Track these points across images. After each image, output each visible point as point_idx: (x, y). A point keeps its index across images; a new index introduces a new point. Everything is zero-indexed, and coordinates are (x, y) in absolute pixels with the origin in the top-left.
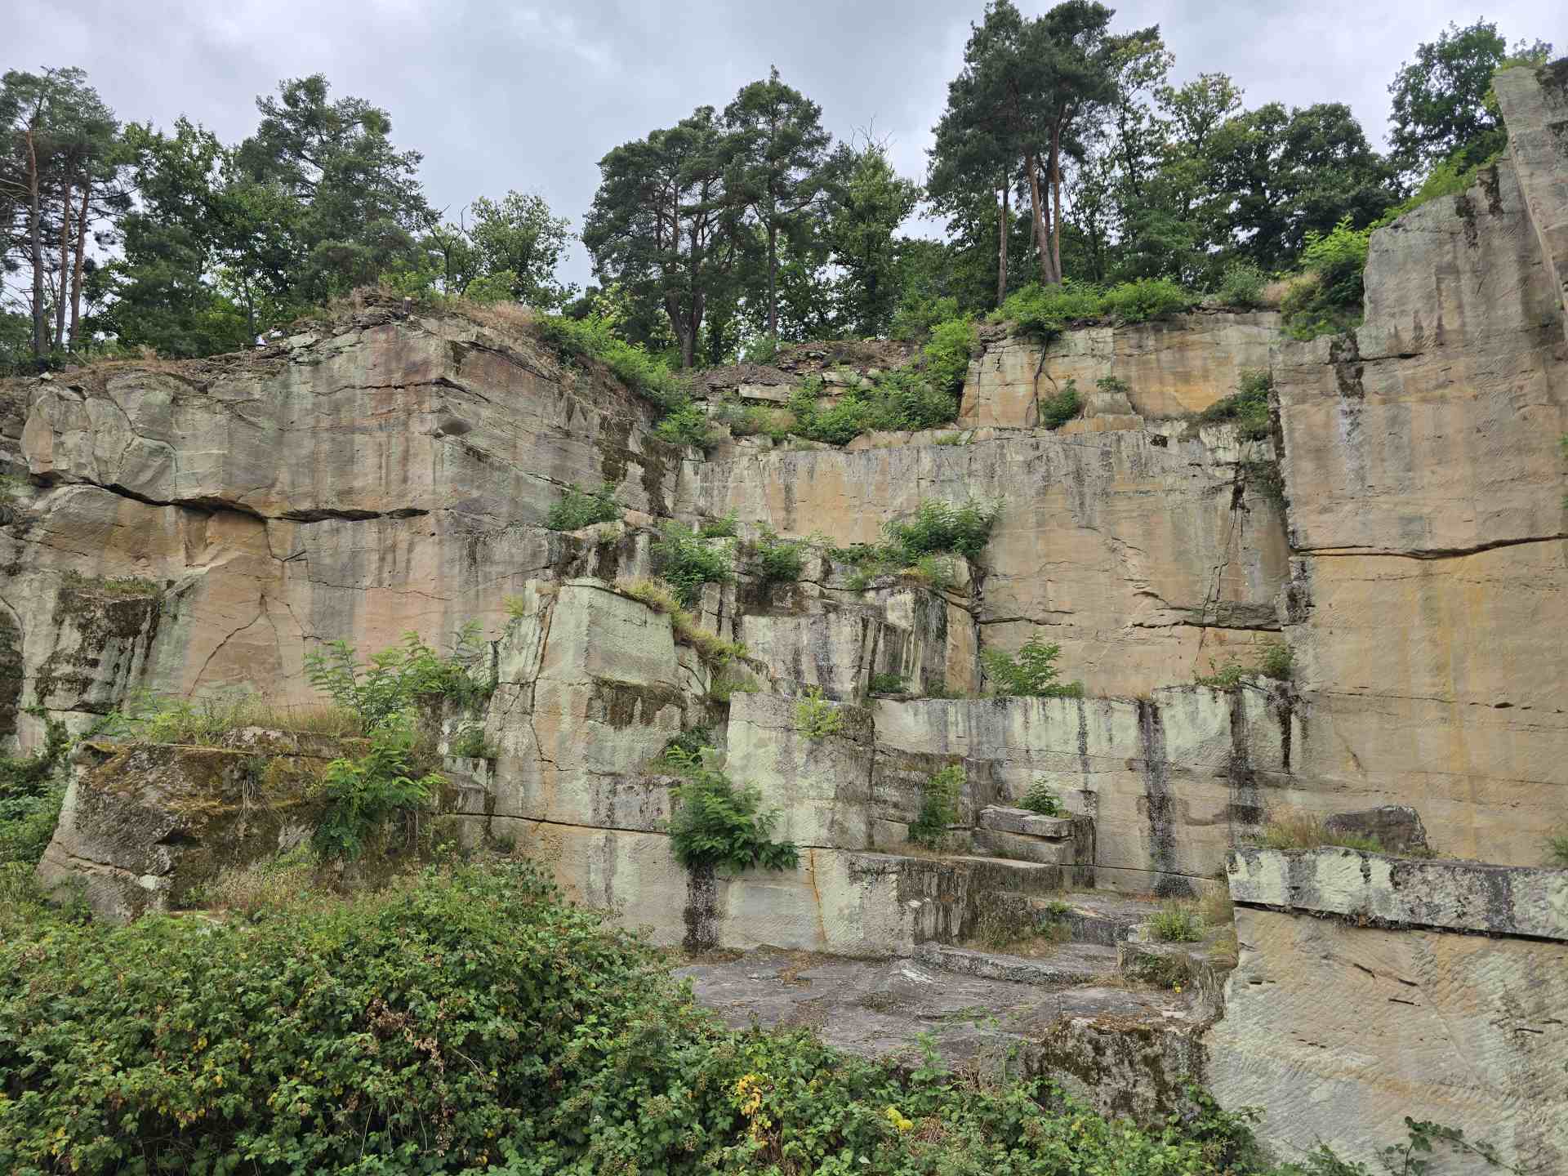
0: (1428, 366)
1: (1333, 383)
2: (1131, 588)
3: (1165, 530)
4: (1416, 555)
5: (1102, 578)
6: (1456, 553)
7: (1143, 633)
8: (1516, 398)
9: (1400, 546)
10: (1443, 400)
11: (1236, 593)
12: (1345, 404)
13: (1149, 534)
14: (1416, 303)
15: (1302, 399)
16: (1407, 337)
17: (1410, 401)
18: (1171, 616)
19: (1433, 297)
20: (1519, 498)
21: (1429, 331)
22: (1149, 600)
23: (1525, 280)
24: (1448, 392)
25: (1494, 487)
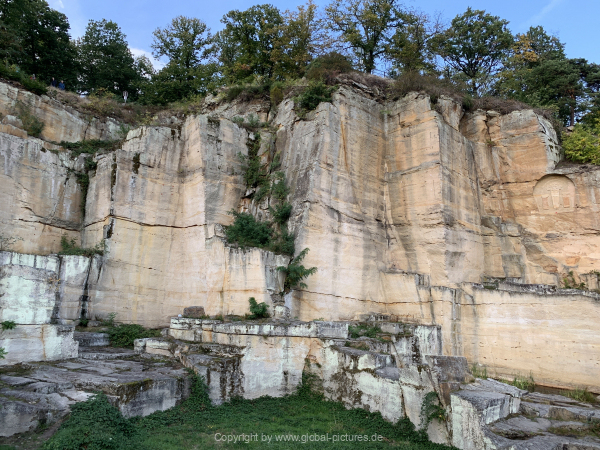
0: (154, 172)
1: (131, 167)
2: (21, 204)
3: (39, 185)
4: (140, 224)
5: (10, 198)
6: (148, 225)
7: (22, 223)
8: (172, 188)
9: (137, 220)
10: (156, 183)
11: (60, 215)
12: (133, 174)
13: (33, 185)
14: (156, 153)
15: (123, 169)
16: (152, 161)
17: (148, 180)
18: (35, 218)
19: (160, 153)
20: (165, 214)
21: (157, 162)
22: (28, 211)
23: (180, 159)
24: (158, 181)
25: (161, 210)
